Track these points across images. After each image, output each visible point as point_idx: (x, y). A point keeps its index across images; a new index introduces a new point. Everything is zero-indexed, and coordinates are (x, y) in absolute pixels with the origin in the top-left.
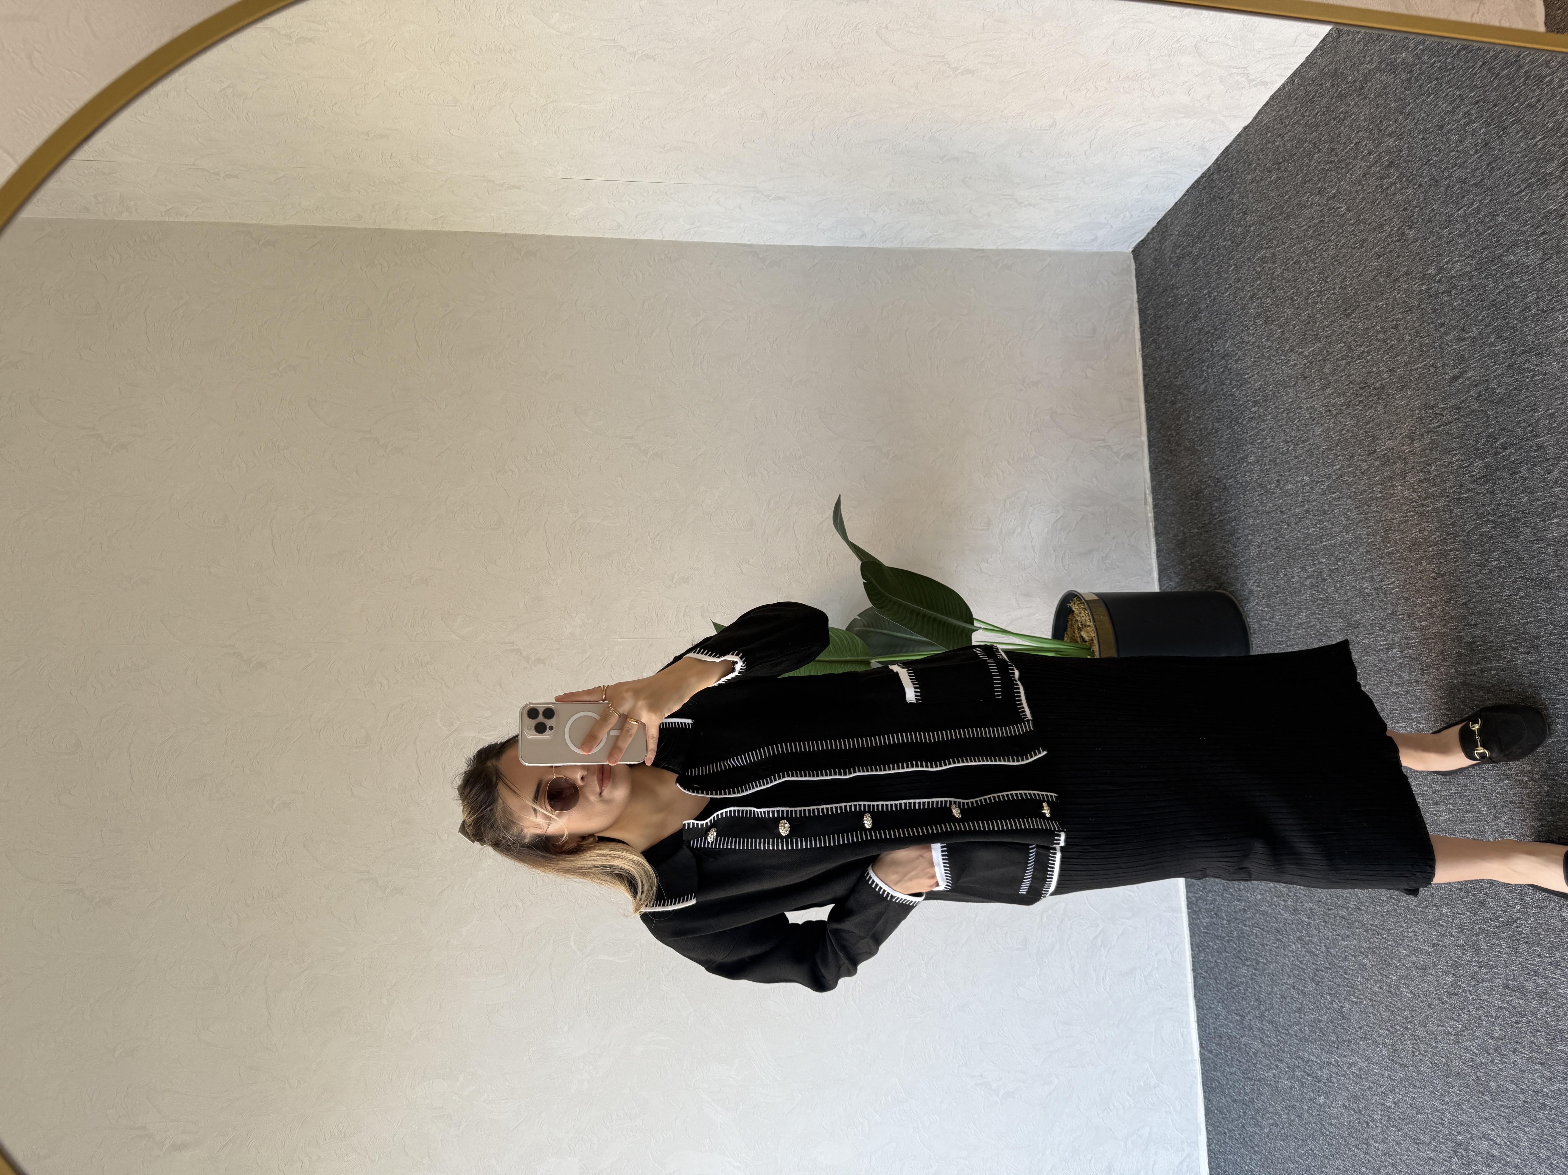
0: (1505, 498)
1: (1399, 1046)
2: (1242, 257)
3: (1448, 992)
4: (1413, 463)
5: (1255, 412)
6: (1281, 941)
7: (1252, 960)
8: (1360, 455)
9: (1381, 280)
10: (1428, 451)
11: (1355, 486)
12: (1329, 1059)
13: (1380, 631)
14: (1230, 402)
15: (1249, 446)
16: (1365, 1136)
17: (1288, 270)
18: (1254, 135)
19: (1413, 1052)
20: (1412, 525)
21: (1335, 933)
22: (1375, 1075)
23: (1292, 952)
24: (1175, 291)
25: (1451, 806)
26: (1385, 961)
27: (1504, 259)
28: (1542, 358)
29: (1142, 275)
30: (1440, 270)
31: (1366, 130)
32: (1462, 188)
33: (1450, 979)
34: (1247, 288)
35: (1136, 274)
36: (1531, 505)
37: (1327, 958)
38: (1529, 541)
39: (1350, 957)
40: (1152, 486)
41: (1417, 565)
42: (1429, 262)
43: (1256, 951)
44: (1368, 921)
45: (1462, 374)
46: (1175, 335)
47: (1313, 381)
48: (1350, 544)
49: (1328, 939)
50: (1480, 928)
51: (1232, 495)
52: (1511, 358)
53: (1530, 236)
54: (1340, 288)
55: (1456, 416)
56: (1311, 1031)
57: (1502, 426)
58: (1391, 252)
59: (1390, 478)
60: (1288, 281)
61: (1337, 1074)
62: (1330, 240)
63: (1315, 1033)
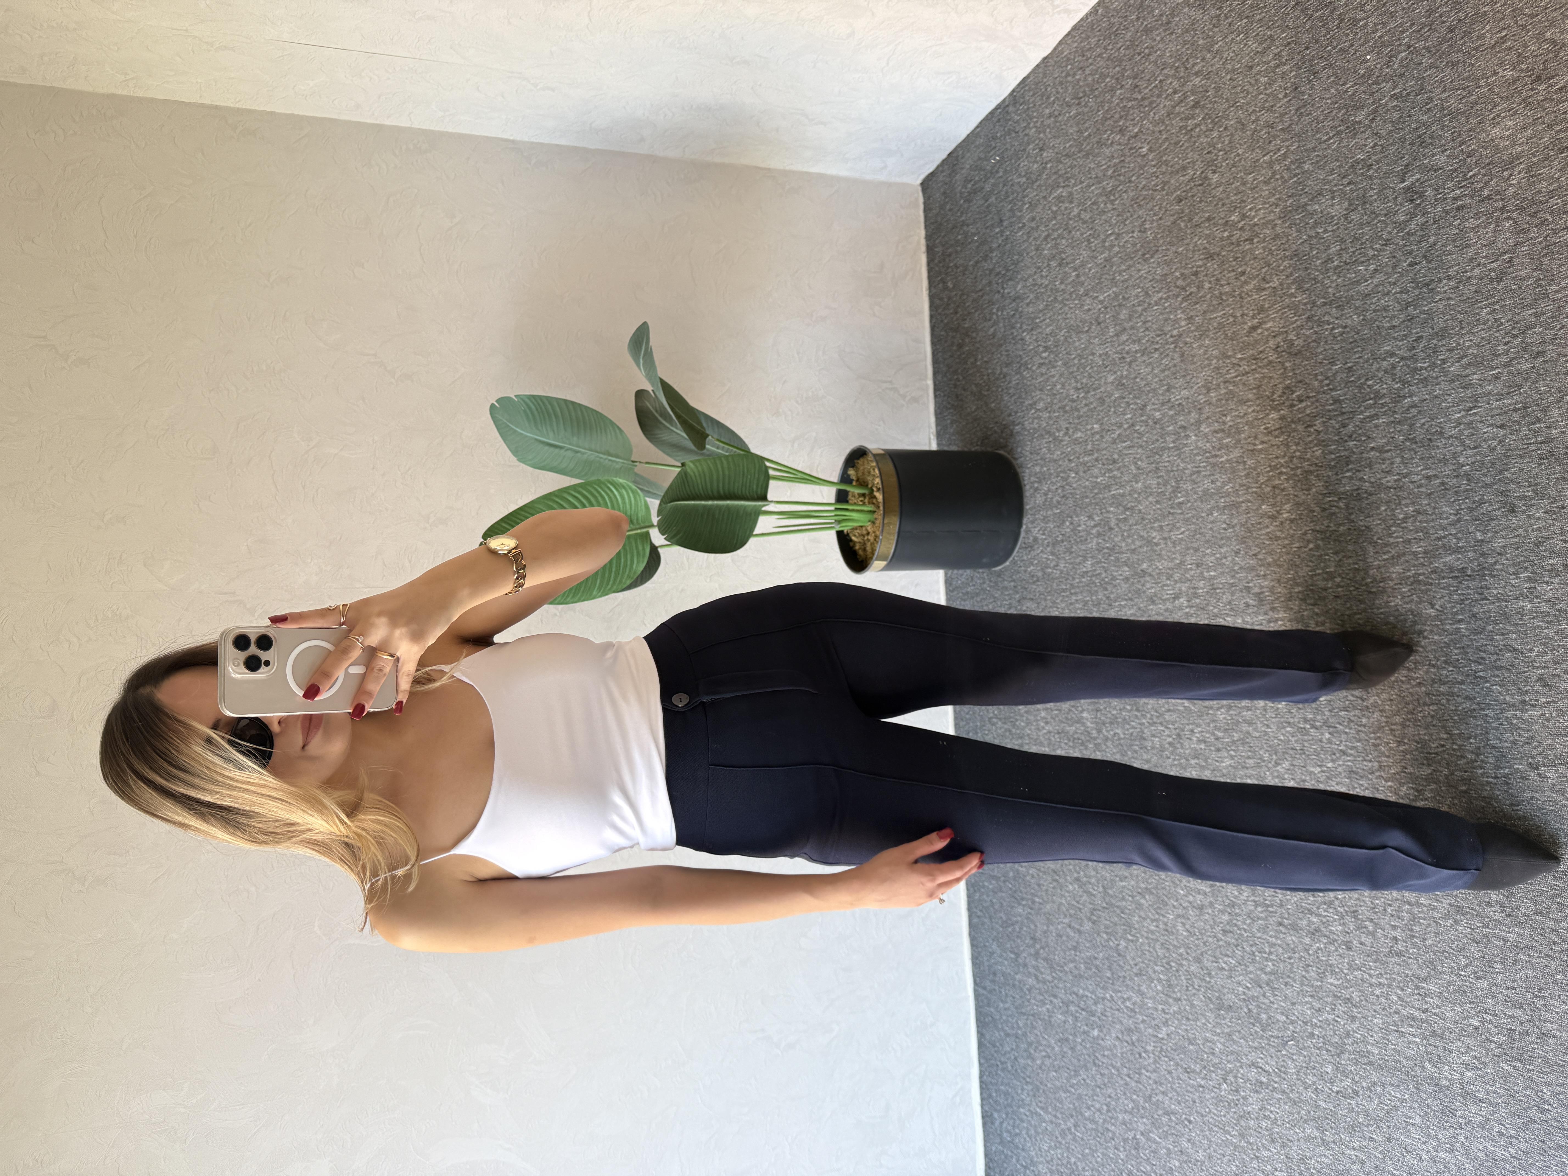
0: (1298, 451)
1: (1174, 981)
2: (1037, 195)
3: (1223, 930)
4: (1209, 412)
5: (1046, 358)
7: (1027, 900)
8: (1153, 404)
9: (1182, 224)
10: (1223, 402)
11: (1146, 436)
12: (1104, 994)
14: (1019, 345)
15: (1038, 392)
16: (1137, 1066)
17: (1085, 210)
18: (1054, 66)
19: (1187, 987)
20: (1205, 476)
22: (1148, 1009)
23: (1068, 892)
24: (965, 228)
25: (1232, 753)
27: (1309, 208)
28: (1342, 310)
29: (930, 209)
30: (1244, 216)
31: (1171, 68)
32: (1269, 133)
33: (1226, 917)
34: (1042, 228)
35: (924, 209)
36: (1325, 458)
40: (936, 431)
42: (1232, 209)
45: (1261, 324)
46: (963, 275)
47: (1107, 327)
48: (1139, 494)
51: (1019, 441)
52: (1311, 310)
53: (1336, 185)
54: (1139, 231)
55: (1254, 367)
56: (1086, 968)
57: (1299, 378)
58: (1193, 196)
59: (1184, 428)
60: (1085, 222)
61: (1111, 1008)
62: (1130, 181)
63: (1090, 969)
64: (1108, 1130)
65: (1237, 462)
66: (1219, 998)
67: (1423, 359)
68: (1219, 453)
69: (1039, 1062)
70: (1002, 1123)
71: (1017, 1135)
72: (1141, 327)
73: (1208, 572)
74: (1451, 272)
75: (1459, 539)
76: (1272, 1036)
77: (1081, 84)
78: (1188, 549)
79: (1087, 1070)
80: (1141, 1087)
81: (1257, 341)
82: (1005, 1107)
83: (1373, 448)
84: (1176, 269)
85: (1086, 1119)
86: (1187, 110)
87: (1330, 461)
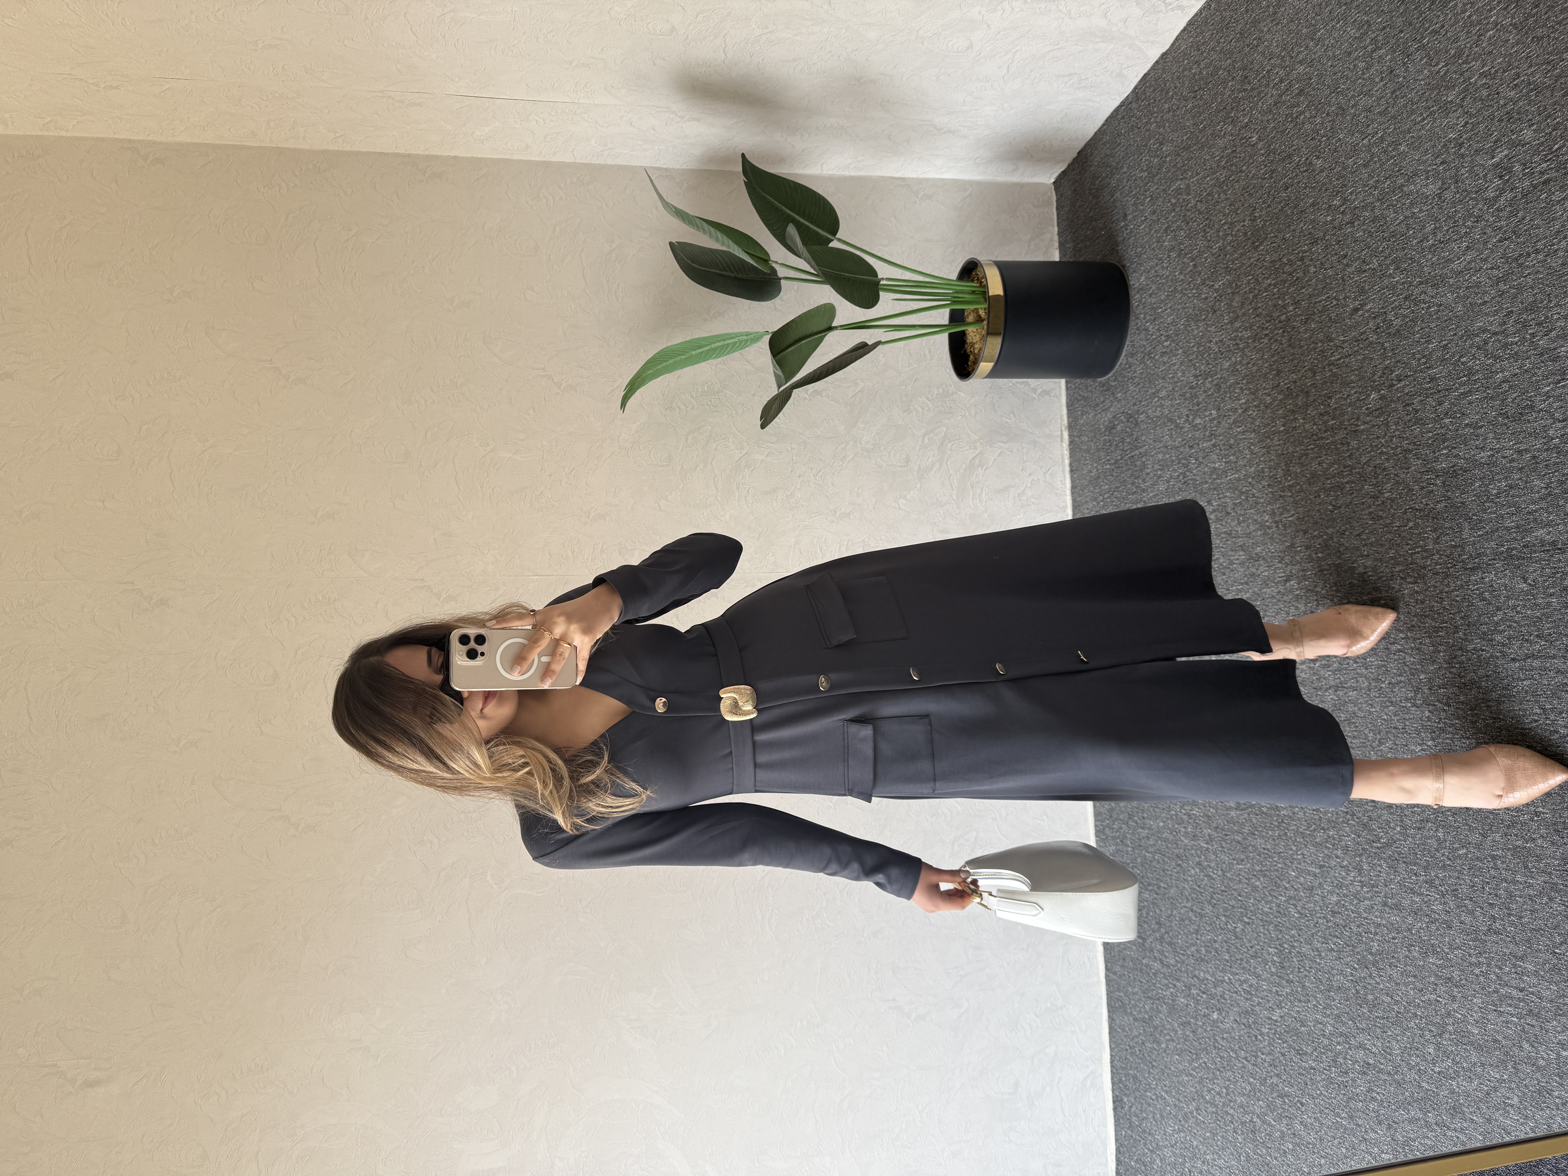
0: (1398, 430)
1: (1287, 963)
2: (1158, 188)
3: (1332, 911)
4: (1315, 395)
5: (1167, 347)
6: (1181, 867)
8: (1264, 389)
9: (1289, 212)
10: (1328, 384)
11: (1259, 420)
12: (1223, 977)
13: (1279, 563)
14: (1143, 336)
15: (1161, 381)
16: (1254, 1048)
17: (1201, 202)
18: (1172, 62)
19: (1299, 968)
20: (1312, 458)
21: (1231, 857)
22: (1263, 991)
23: (1191, 876)
24: (1093, 223)
26: (1276, 883)
27: (1405, 189)
28: (1437, 289)
29: (1062, 207)
30: (1345, 200)
31: (1278, 57)
32: (1367, 118)
33: (1334, 898)
34: (1162, 220)
35: (1057, 207)
36: (1423, 436)
37: (1223, 882)
38: (1420, 472)
39: (1244, 880)
40: (1068, 423)
41: (1315, 497)
42: (1335, 194)
43: (1158, 876)
44: (1260, 845)
45: (1362, 305)
47: (1222, 315)
48: (1253, 478)
49: (1224, 863)
50: (1363, 849)
51: (1143, 430)
52: (1408, 290)
53: (1430, 165)
54: (1250, 220)
55: (1356, 349)
56: (1207, 951)
57: (1398, 358)
58: (1299, 182)
59: (1293, 412)
60: (1200, 213)
61: (1229, 991)
62: (1241, 171)
63: (1211, 953)
64: (1227, 1113)
65: (1342, 444)
66: (1329, 979)
67: (1515, 334)
68: (1325, 435)
70: (1131, 1107)
71: (1144, 1119)
72: (1253, 313)
74: (1540, 245)
76: (1377, 1017)
77: (1197, 77)
78: (1297, 532)
79: (1207, 1054)
80: (1258, 1070)
81: (1358, 324)
82: (1134, 1092)
83: (1467, 425)
84: (1283, 255)
85: (1207, 1102)
86: (1292, 98)
87: (1428, 440)
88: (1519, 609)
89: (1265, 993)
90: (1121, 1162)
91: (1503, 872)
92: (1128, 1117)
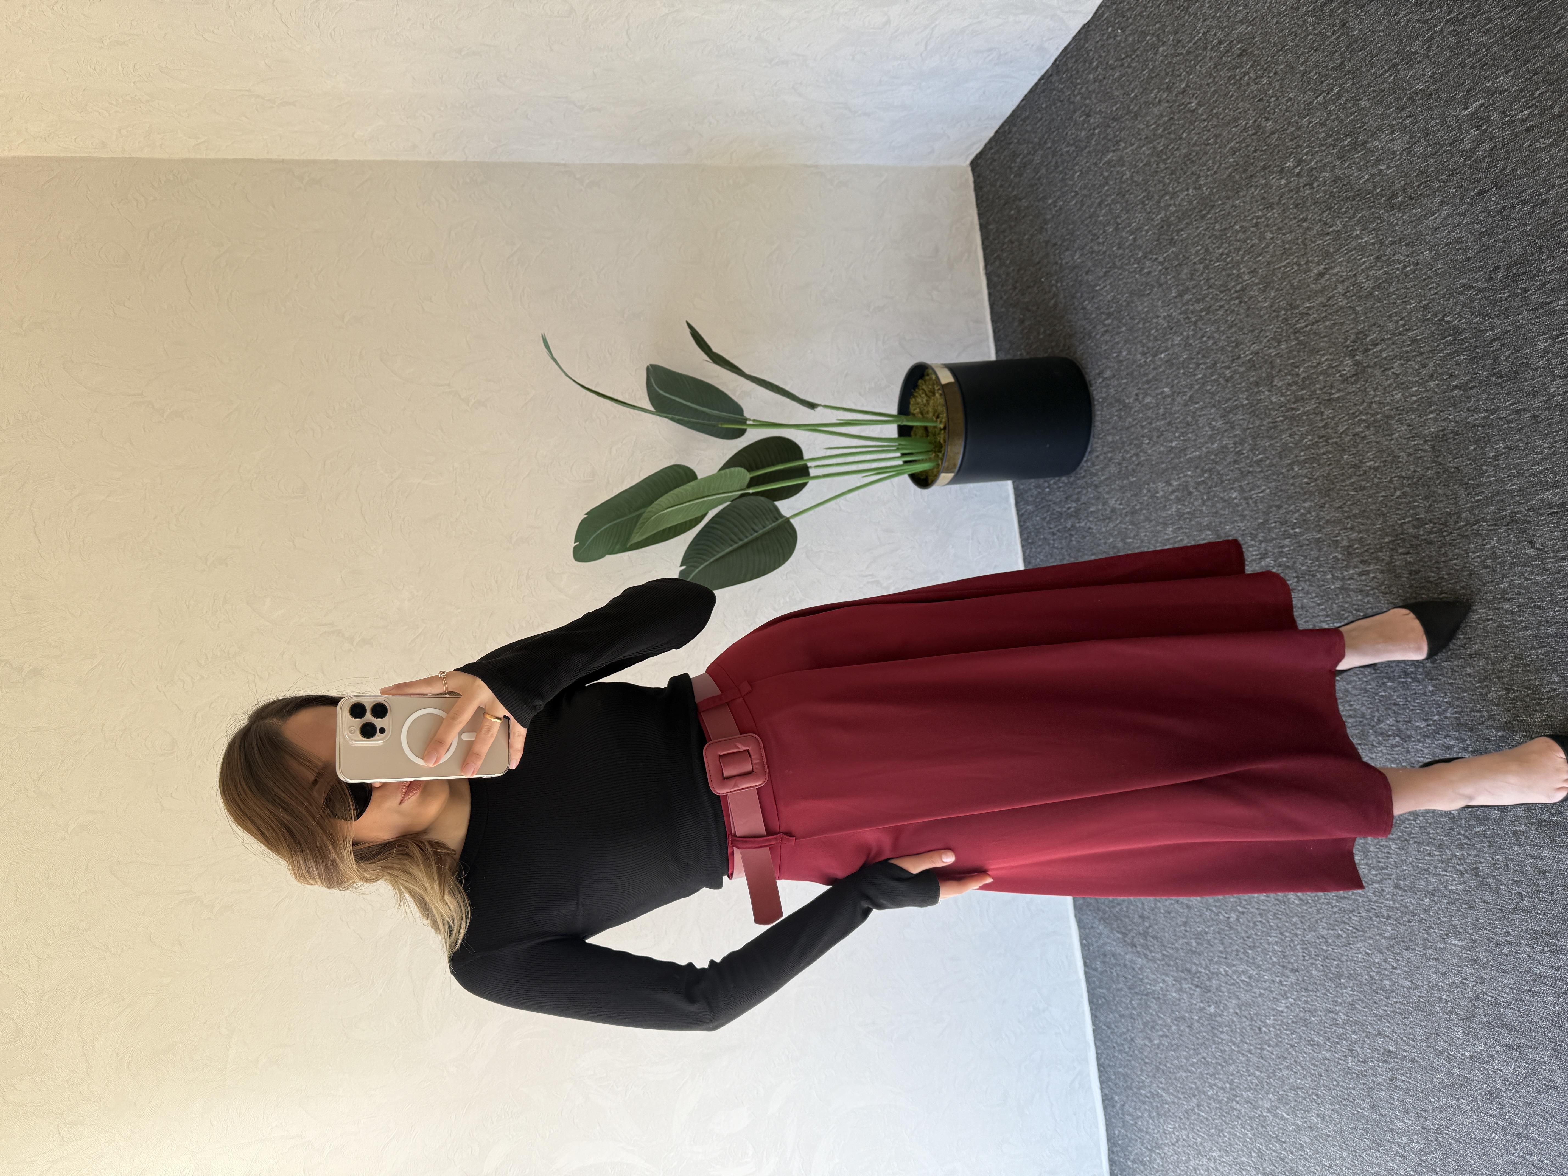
0: (1377, 395)
1: (1289, 952)
2: (1087, 162)
4: (1280, 365)
5: (1109, 325)
8: (1223, 362)
9: (1237, 177)
10: (1295, 353)
11: (1219, 394)
14: (1081, 315)
15: (1104, 361)
16: (1258, 1041)
17: (1138, 172)
19: (1304, 957)
20: (1282, 431)
22: (1265, 982)
24: (1017, 202)
28: (1413, 247)
29: (981, 188)
34: (1095, 195)
35: (974, 188)
36: (1406, 401)
38: (1405, 439)
41: (1288, 471)
42: (1288, 155)
45: (1327, 270)
46: (1020, 249)
47: (1169, 288)
48: (1216, 455)
52: (1379, 251)
53: (1394, 120)
54: (1195, 188)
55: (1324, 315)
56: (1198, 944)
57: (1372, 321)
58: (1247, 146)
59: (1257, 384)
60: (1138, 185)
61: (1226, 983)
62: (1181, 138)
63: (1202, 945)
64: (1233, 1109)
65: (1314, 413)
66: (1338, 966)
67: (1503, 289)
68: (1293, 406)
69: (1156, 1042)
70: (1123, 1105)
71: (1138, 1118)
72: (1204, 285)
73: (1293, 529)
74: (1526, 196)
75: (1556, 474)
76: (1396, 1003)
77: (1122, 45)
78: (1271, 507)
79: (1206, 1048)
80: (1264, 1062)
81: (1324, 288)
82: (1125, 1090)
83: (1456, 387)
84: (1235, 222)
85: (1210, 1098)
86: (1234, 59)
87: (1412, 404)
88: (1526, 575)
89: (1267, 984)
90: (1115, 1163)
91: (1528, 847)
92: (1121, 1116)
